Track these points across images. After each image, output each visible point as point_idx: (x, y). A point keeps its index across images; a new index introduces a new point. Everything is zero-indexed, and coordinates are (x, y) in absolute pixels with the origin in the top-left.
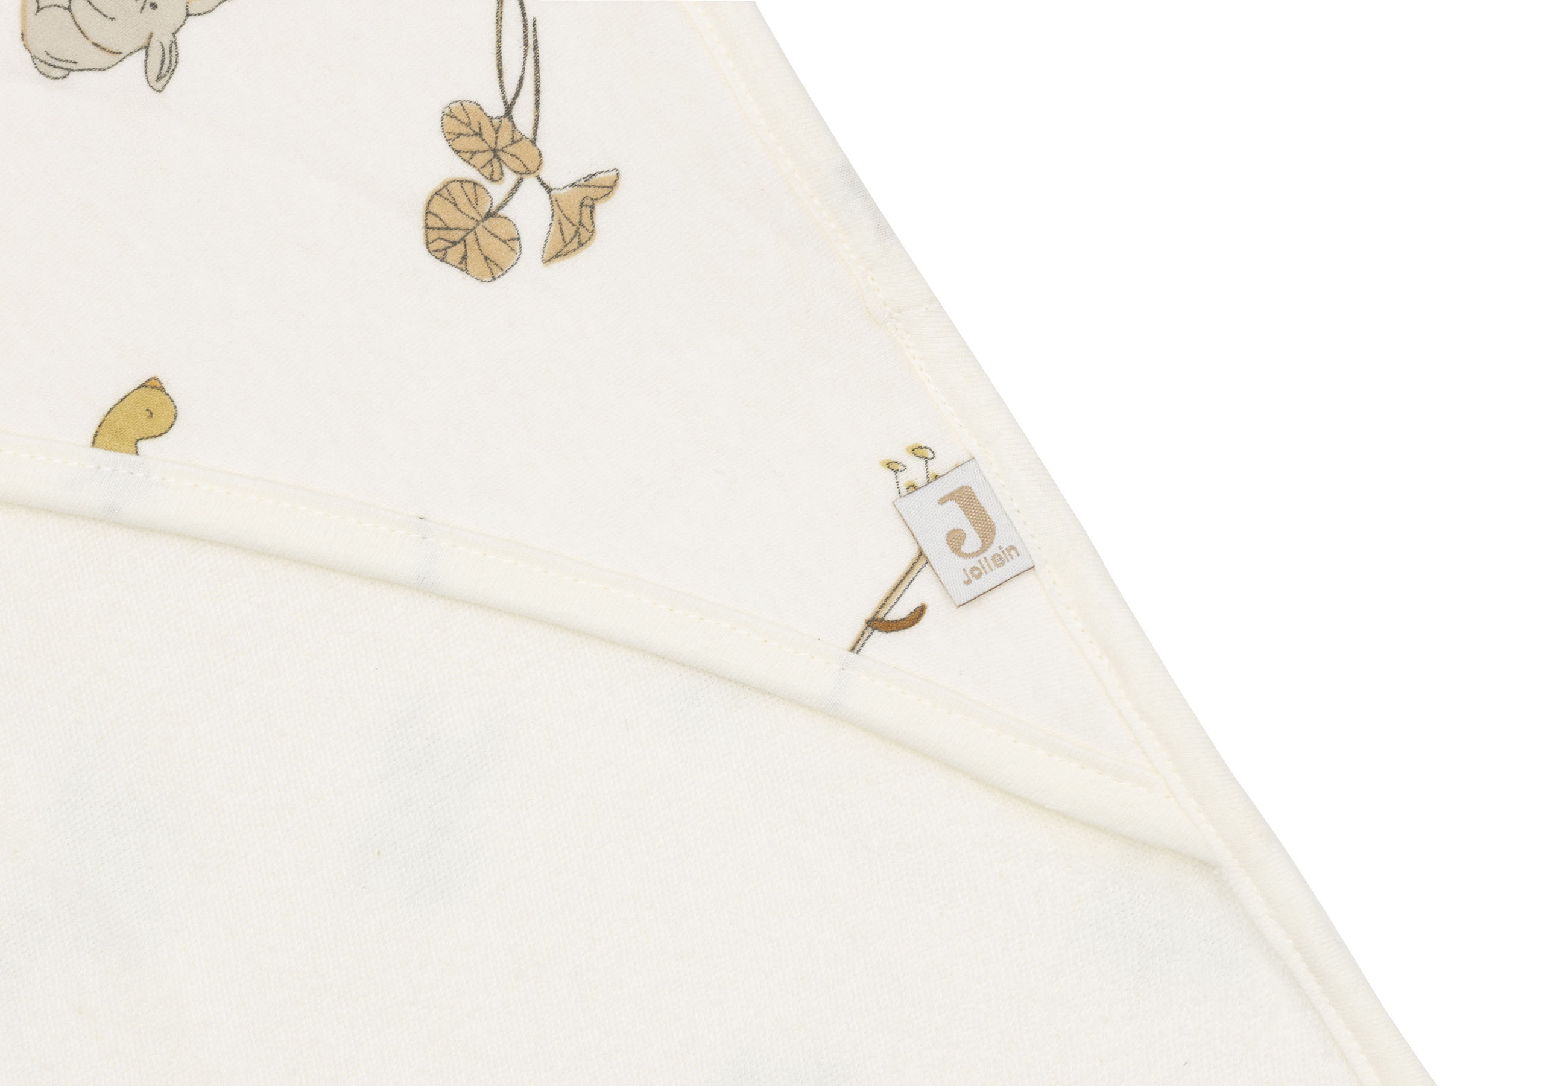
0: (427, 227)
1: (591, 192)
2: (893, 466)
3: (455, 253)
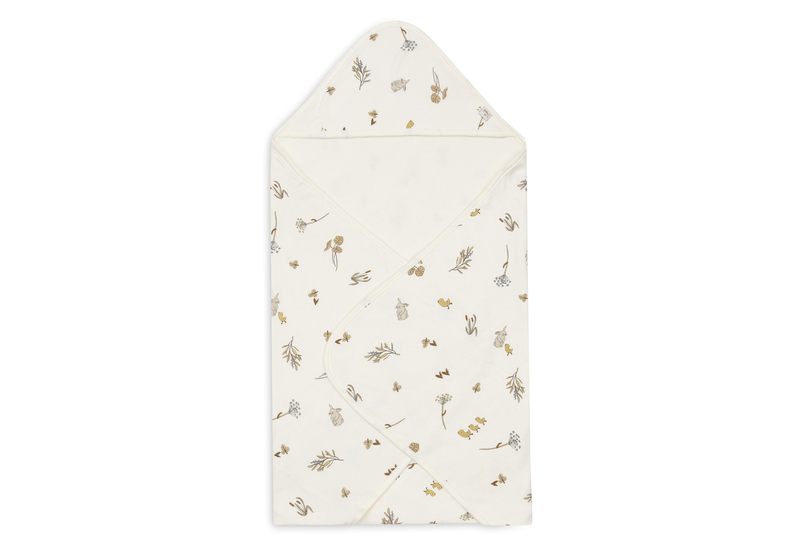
0: (432, 99)
2: (478, 110)
3: (435, 101)
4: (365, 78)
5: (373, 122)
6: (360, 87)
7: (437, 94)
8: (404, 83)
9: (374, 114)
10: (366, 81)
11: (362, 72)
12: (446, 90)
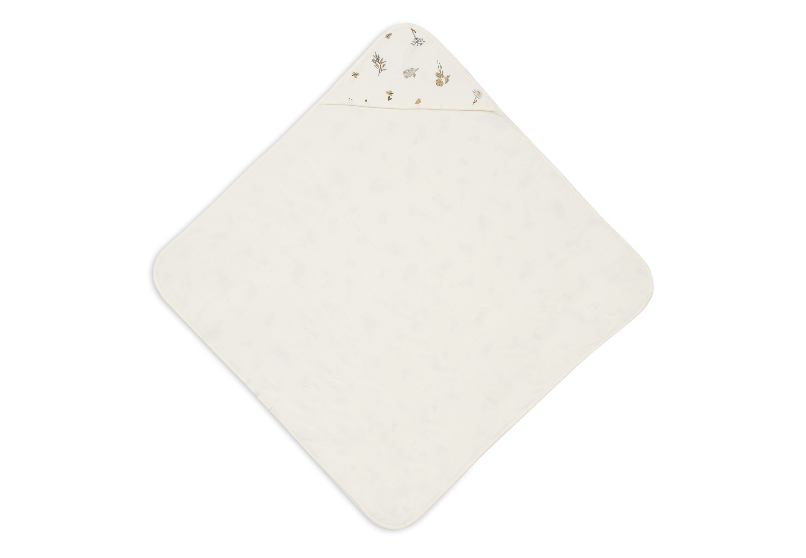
0: (436, 83)
2: (473, 92)
3: (439, 85)
4: (382, 68)
5: (389, 99)
6: (379, 75)
8: (414, 71)
9: (390, 93)
11: (379, 63)
12: (448, 77)
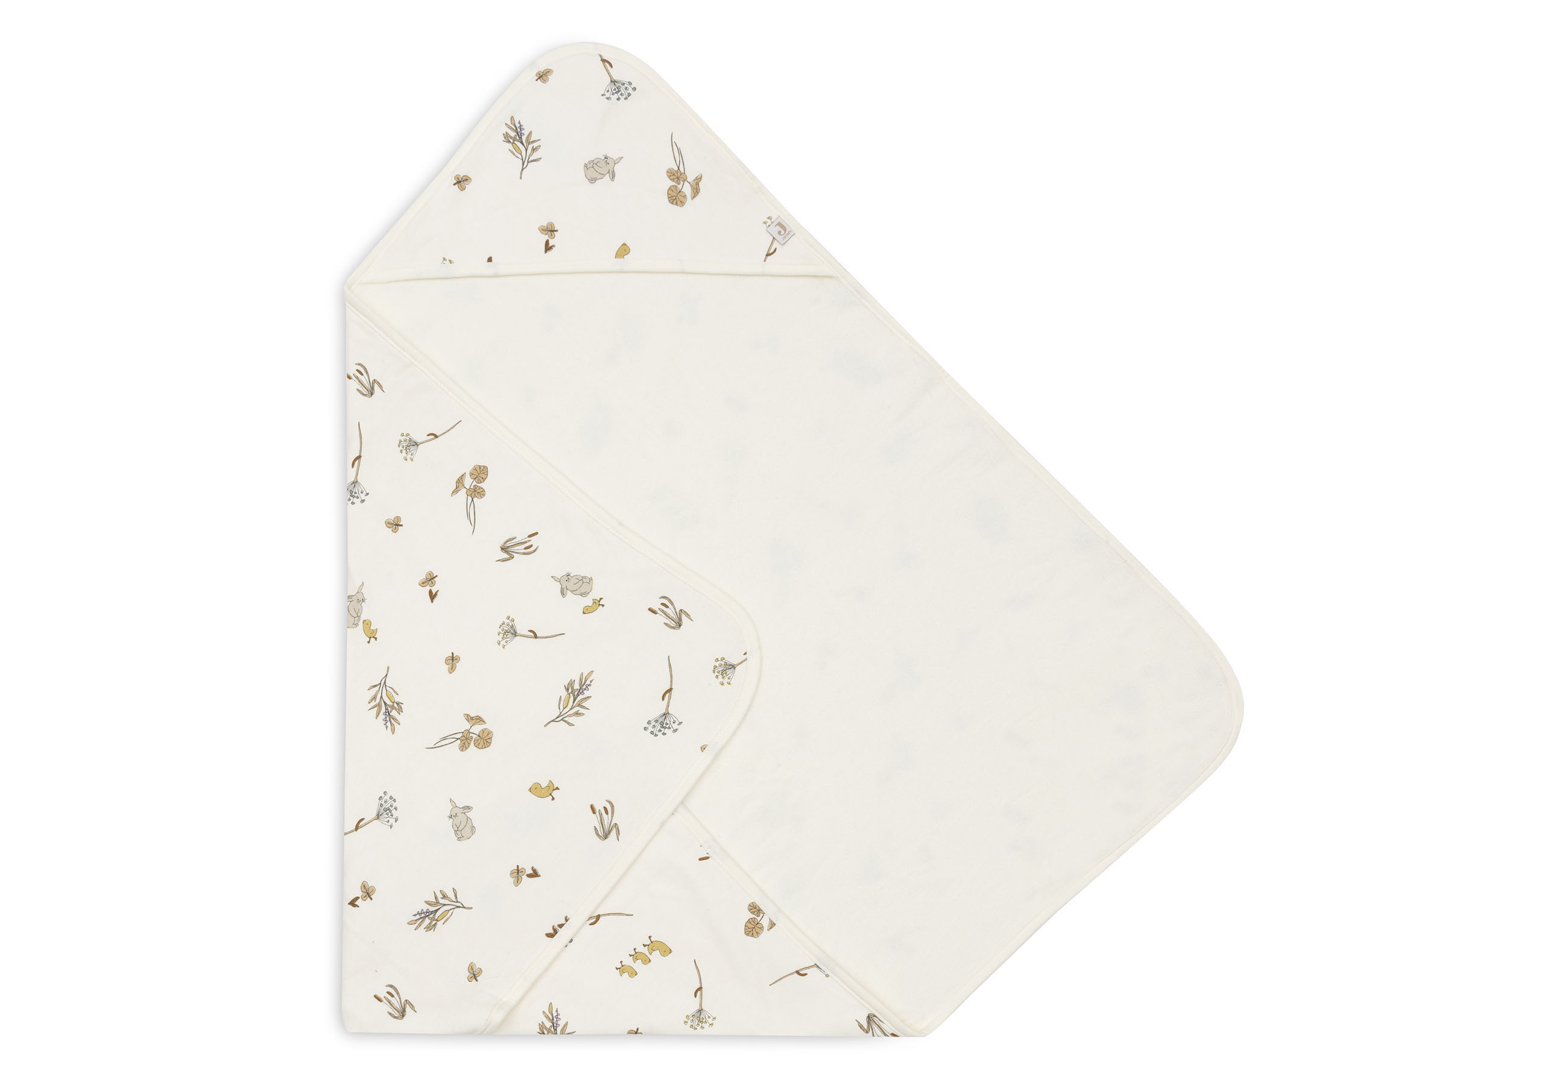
0: (668, 198)
1: (697, 181)
2: (765, 223)
3: (675, 202)
4: (531, 155)
5: (548, 248)
6: (521, 173)
7: (680, 187)
8: (612, 164)
9: (550, 231)
10: (532, 161)
11: (523, 144)
12: (698, 179)
